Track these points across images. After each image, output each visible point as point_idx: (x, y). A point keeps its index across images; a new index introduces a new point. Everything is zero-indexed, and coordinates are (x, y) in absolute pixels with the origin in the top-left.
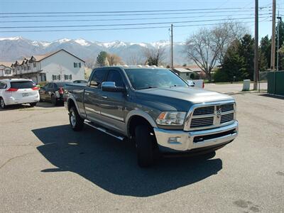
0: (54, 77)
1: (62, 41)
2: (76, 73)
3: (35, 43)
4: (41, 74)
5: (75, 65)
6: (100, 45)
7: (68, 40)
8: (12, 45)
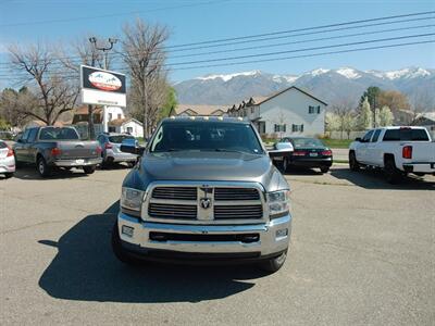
0: (277, 128)
1: (315, 73)
2: (310, 122)
3: (276, 78)
4: (259, 123)
5: (311, 110)
6: (380, 76)
7: (325, 71)
8: (247, 83)
